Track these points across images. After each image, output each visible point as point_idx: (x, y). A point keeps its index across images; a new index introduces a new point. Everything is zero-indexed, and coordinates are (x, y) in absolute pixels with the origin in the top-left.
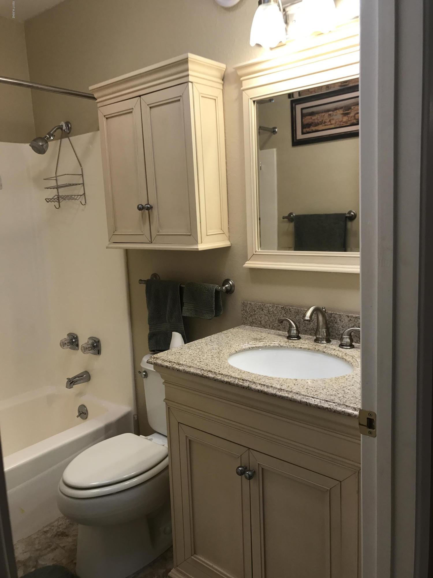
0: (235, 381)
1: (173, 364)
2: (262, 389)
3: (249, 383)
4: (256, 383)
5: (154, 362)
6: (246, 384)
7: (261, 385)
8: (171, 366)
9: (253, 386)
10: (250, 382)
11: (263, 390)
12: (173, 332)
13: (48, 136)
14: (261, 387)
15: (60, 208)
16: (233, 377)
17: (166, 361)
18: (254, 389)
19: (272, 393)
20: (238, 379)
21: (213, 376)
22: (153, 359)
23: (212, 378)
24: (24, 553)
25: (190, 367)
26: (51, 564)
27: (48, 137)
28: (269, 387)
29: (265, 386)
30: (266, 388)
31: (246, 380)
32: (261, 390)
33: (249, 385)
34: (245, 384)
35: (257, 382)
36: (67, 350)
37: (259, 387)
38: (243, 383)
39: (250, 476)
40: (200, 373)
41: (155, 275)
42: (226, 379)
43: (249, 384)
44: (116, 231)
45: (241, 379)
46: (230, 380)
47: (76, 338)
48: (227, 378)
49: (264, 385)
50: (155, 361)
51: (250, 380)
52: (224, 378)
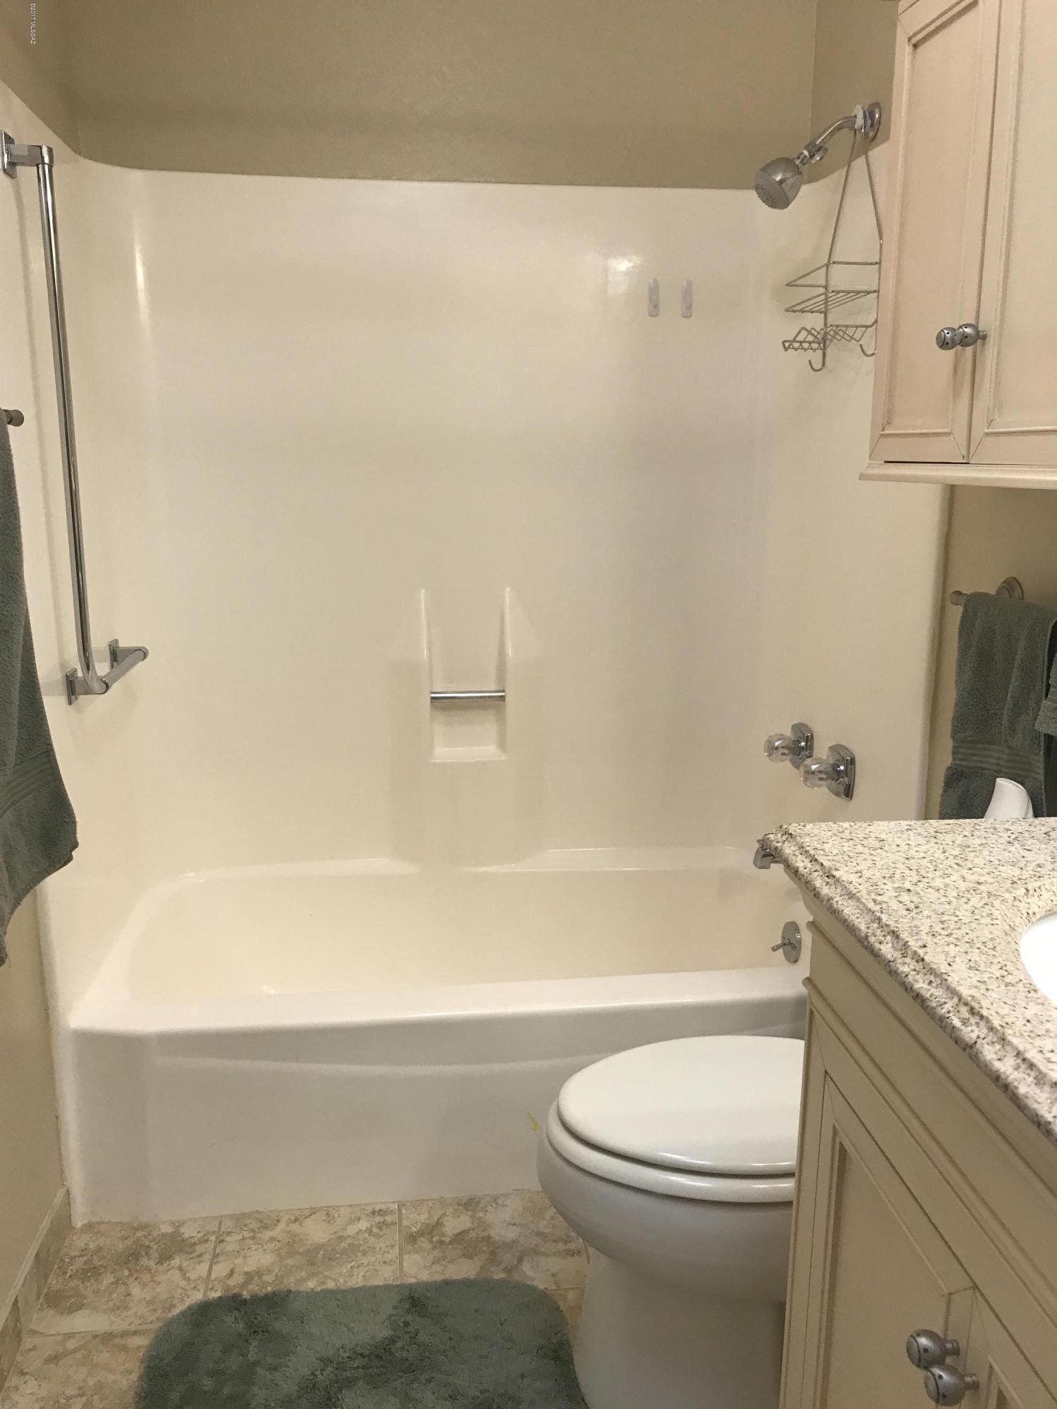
0: (945, 1003)
1: (816, 871)
2: (1011, 1078)
3: (985, 1031)
4: (1010, 1043)
5: (777, 844)
6: (971, 1032)
7: (1019, 1061)
8: (806, 875)
9: (989, 1052)
10: (991, 1029)
11: (1016, 1084)
12: (998, 780)
13: (806, 153)
14: (1017, 1068)
15: (824, 370)
16: (948, 988)
17: (807, 852)
18: (986, 1066)
19: (1037, 1115)
20: (960, 1000)
21: (889, 956)
22: (779, 835)
23: (884, 960)
24: (509, 1224)
25: (851, 896)
26: (541, 1286)
27: (806, 156)
28: (1044, 1084)
29: (1033, 1073)
30: (1031, 1079)
31: (982, 1017)
32: (1006, 1079)
33: (979, 1041)
34: (970, 1028)
35: (1015, 1041)
36: (785, 767)
37: (1006, 1067)
38: (965, 1022)
39: (941, 1391)
40: (863, 927)
41: (1011, 585)
42: (921, 985)
43: (982, 1036)
44: (889, 423)
45: (966, 1004)
46: (933, 990)
47: (809, 740)
48: (927, 982)
49: (1032, 1066)
50: (779, 845)
51: (996, 1022)
52: (917, 977)
